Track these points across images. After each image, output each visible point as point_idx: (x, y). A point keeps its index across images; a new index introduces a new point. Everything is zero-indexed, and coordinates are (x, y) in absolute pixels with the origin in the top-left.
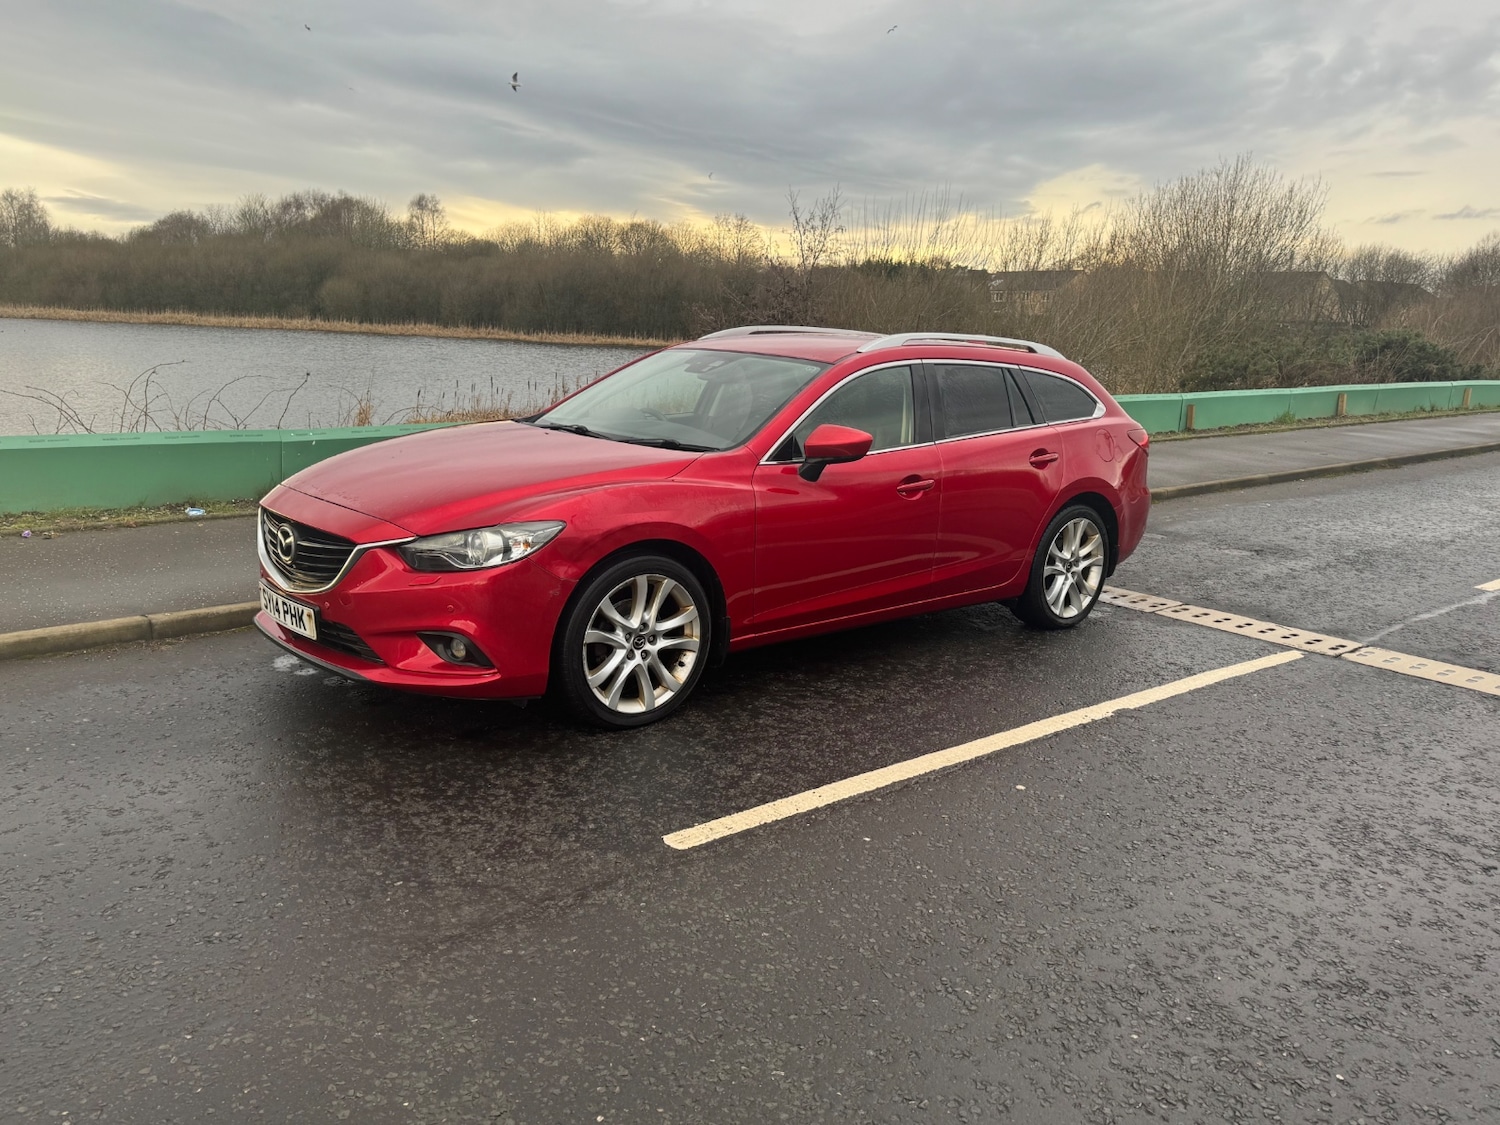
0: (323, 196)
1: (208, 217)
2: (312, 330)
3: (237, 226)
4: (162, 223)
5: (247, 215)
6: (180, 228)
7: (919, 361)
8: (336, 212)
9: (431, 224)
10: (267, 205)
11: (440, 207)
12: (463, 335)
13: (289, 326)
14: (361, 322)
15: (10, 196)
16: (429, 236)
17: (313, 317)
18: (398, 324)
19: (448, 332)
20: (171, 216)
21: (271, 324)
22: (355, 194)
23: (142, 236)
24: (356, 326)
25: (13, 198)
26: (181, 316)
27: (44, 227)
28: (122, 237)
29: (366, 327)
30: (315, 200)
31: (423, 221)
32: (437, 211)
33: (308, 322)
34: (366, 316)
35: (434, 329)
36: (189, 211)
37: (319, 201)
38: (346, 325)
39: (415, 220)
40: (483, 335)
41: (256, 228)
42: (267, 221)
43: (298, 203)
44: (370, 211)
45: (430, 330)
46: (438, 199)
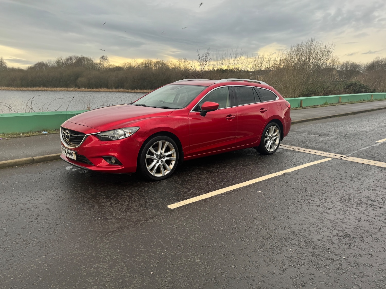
0: (77, 56)
1: (48, 63)
3: (55, 65)
4: (35, 65)
5: (58, 62)
6: (41, 66)
7: (230, 86)
8: (81, 61)
9: (105, 63)
10: (63, 59)
11: (108, 59)
12: (114, 91)
13: (69, 90)
16: (105, 66)
17: (75, 87)
18: (97, 88)
19: (111, 90)
20: (38, 63)
21: (65, 90)
22: (85, 56)
23: (31, 68)
26: (41, 88)
27: (6, 67)
28: (26, 69)
29: (89, 90)
30: (75, 58)
31: (103, 62)
33: (74, 89)
34: (89, 87)
36: (43, 61)
37: (76, 58)
38: (84, 89)
39: (101, 62)
40: (119, 91)
41: (60, 65)
42: (63, 64)
43: (71, 59)
44: (89, 60)
45: (106, 90)
46: (107, 56)
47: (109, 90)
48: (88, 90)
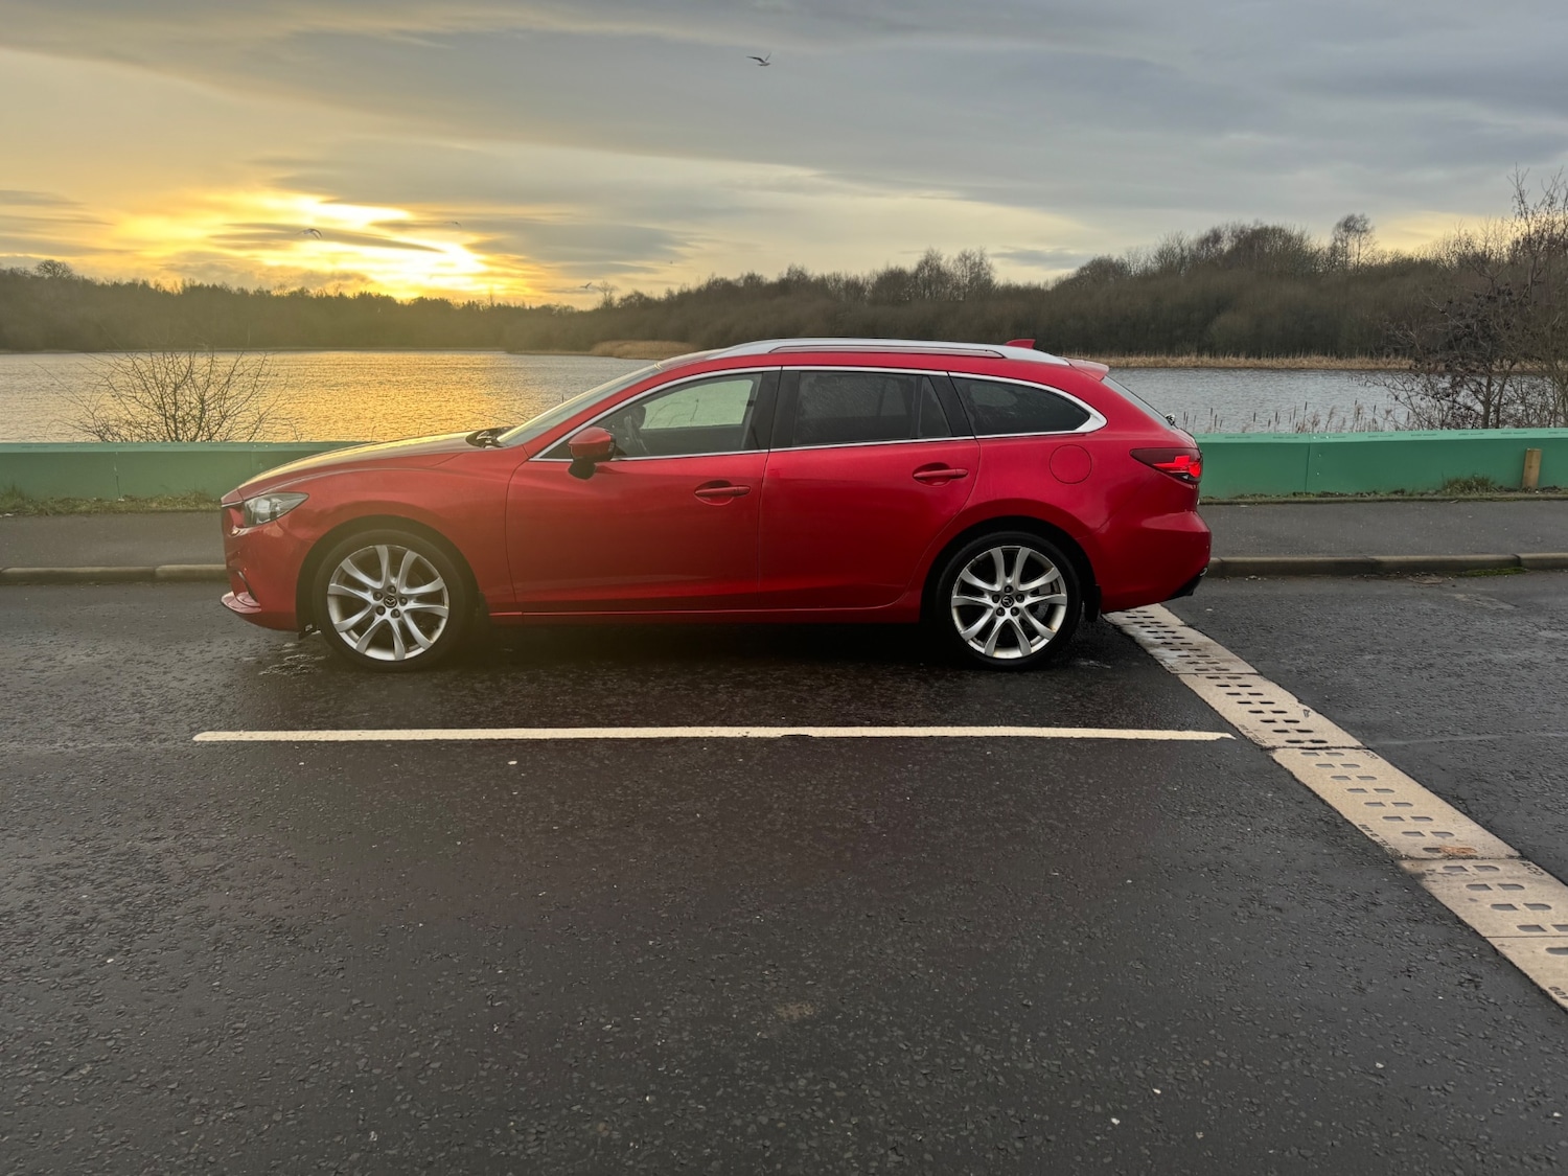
0: (1241, 227)
1: (1126, 259)
2: (1195, 367)
3: (1155, 266)
4: (1083, 269)
5: (1164, 254)
6: (1102, 272)
7: (779, 368)
8: (1253, 243)
9: (1356, 245)
10: (1185, 243)
11: (1368, 226)
12: (1358, 366)
13: (1174, 364)
14: (1247, 357)
15: (964, 255)
16: (1353, 259)
17: (1200, 353)
18: (1287, 357)
19: (1340, 364)
20: (1093, 262)
21: (1155, 363)
23: (1064, 286)
24: (1242, 360)
25: (967, 258)
27: (989, 281)
28: (1046, 283)
29: (1253, 361)
30: (1233, 232)
31: (1347, 244)
32: (1365, 231)
33: (1194, 359)
34: (1255, 351)
35: (1325, 361)
36: (1109, 256)
37: (1237, 232)
38: (1231, 360)
39: (1339, 243)
40: (1381, 365)
41: (1172, 265)
42: (1183, 258)
43: (1216, 237)
44: (1288, 239)
45: (1320, 362)
46: (1366, 217)
47: (1332, 364)
48: (1248, 364)
